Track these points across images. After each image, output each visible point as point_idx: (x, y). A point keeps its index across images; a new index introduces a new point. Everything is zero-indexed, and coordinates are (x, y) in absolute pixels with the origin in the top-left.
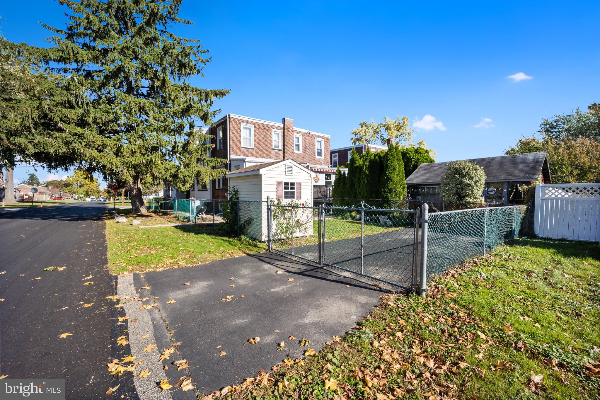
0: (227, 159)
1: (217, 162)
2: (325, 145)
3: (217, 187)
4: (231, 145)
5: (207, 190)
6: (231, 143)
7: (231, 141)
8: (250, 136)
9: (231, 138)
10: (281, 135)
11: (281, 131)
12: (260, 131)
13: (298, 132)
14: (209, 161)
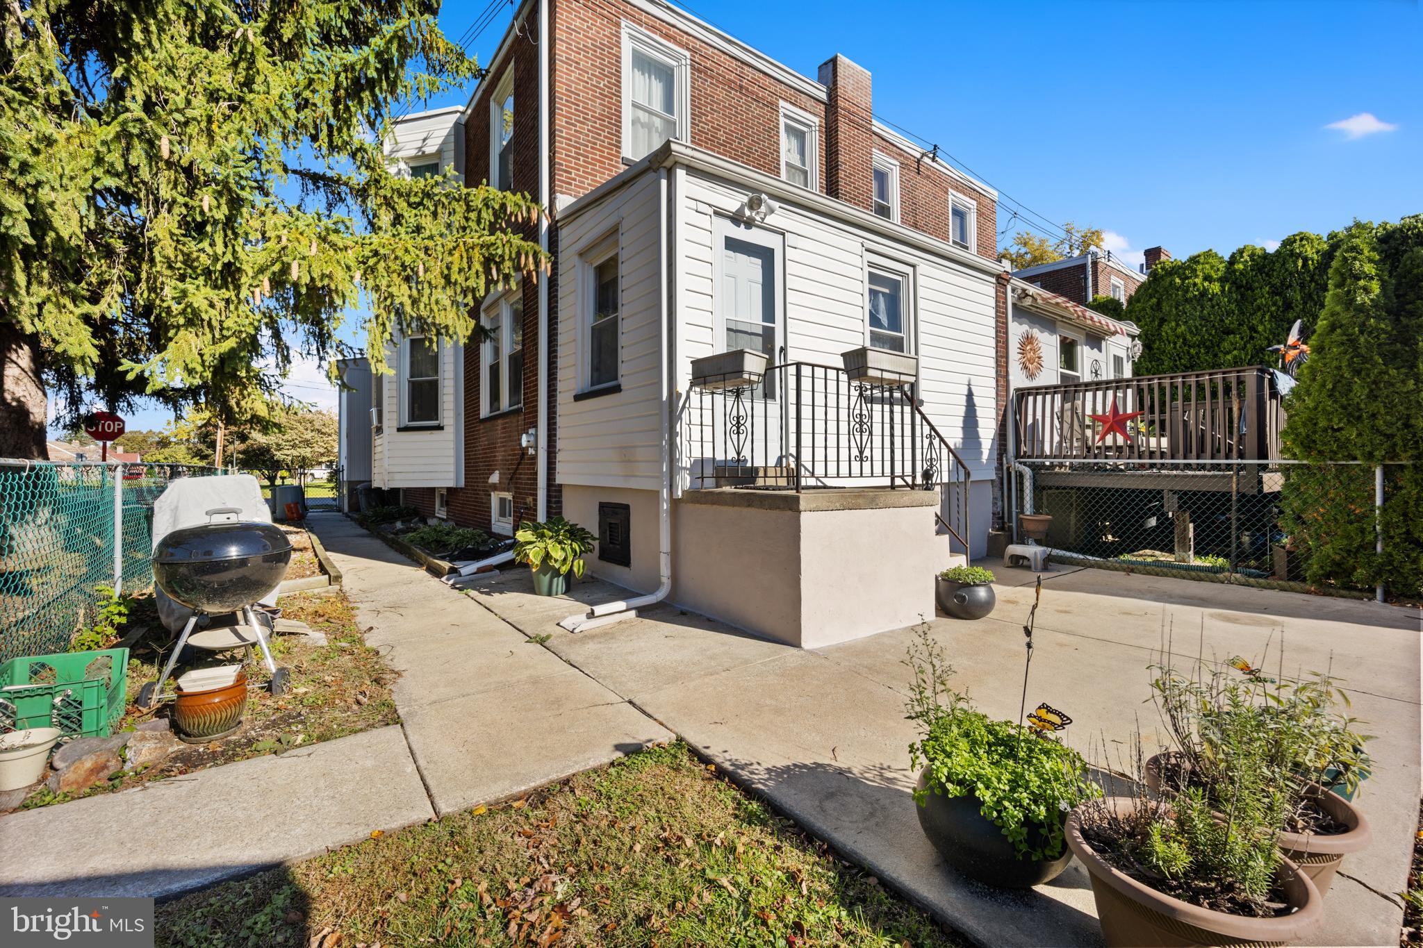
0: (536, 199)
1: (460, 208)
2: (980, 227)
3: (485, 411)
4: (563, 133)
5: (440, 428)
6: (560, 121)
7: (562, 110)
8: (669, 106)
9: (560, 88)
10: (815, 142)
11: (816, 120)
12: (720, 93)
13: (888, 146)
14: (405, 195)
